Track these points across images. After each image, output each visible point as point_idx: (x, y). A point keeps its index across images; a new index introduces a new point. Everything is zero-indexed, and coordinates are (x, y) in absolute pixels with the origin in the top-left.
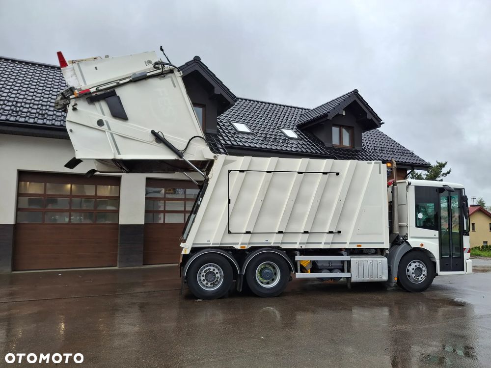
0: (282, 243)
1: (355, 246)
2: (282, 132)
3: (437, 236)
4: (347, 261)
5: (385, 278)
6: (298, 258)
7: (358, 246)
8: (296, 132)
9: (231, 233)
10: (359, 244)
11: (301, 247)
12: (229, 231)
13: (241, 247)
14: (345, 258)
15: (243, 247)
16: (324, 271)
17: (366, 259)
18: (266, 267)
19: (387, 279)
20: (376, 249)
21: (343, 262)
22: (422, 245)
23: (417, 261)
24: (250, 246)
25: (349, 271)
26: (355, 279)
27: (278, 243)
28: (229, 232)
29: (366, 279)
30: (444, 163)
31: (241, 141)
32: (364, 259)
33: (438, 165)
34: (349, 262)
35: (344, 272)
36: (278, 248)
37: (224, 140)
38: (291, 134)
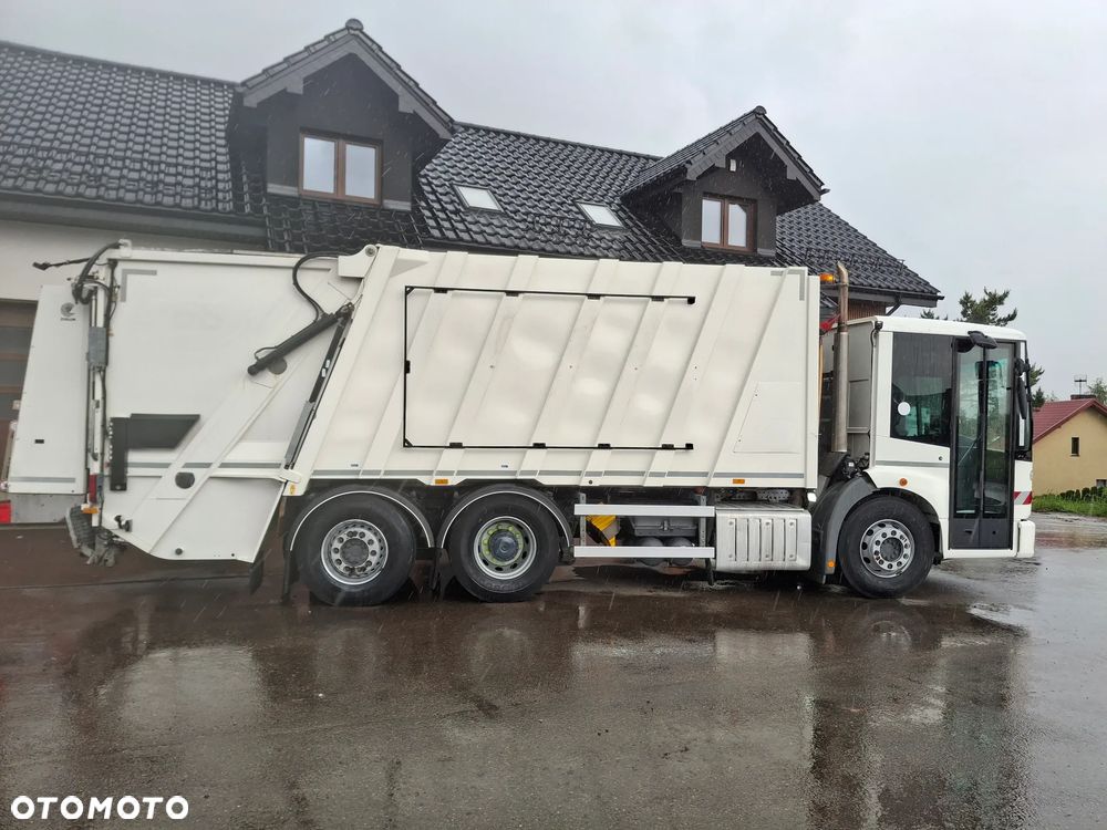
0: (542, 473)
1: (728, 483)
2: (581, 212)
3: (947, 460)
4: (708, 519)
5: (803, 562)
6: (582, 509)
7: (735, 482)
8: (616, 212)
9: (410, 445)
10: (740, 477)
11: (591, 482)
12: (405, 441)
13: (437, 481)
14: (703, 511)
15: (442, 481)
16: (651, 542)
17: (758, 515)
18: (499, 531)
19: (809, 565)
20: (791, 490)
21: (696, 520)
22: (904, 482)
23: (887, 522)
24: (463, 478)
25: (711, 542)
26: (725, 562)
27: (534, 473)
28: (407, 444)
29: (755, 563)
30: (1000, 293)
31: (482, 232)
32: (750, 515)
33: (987, 298)
34: (712, 523)
35: (698, 545)
36: (533, 485)
37: (439, 227)
38: (601, 215)
